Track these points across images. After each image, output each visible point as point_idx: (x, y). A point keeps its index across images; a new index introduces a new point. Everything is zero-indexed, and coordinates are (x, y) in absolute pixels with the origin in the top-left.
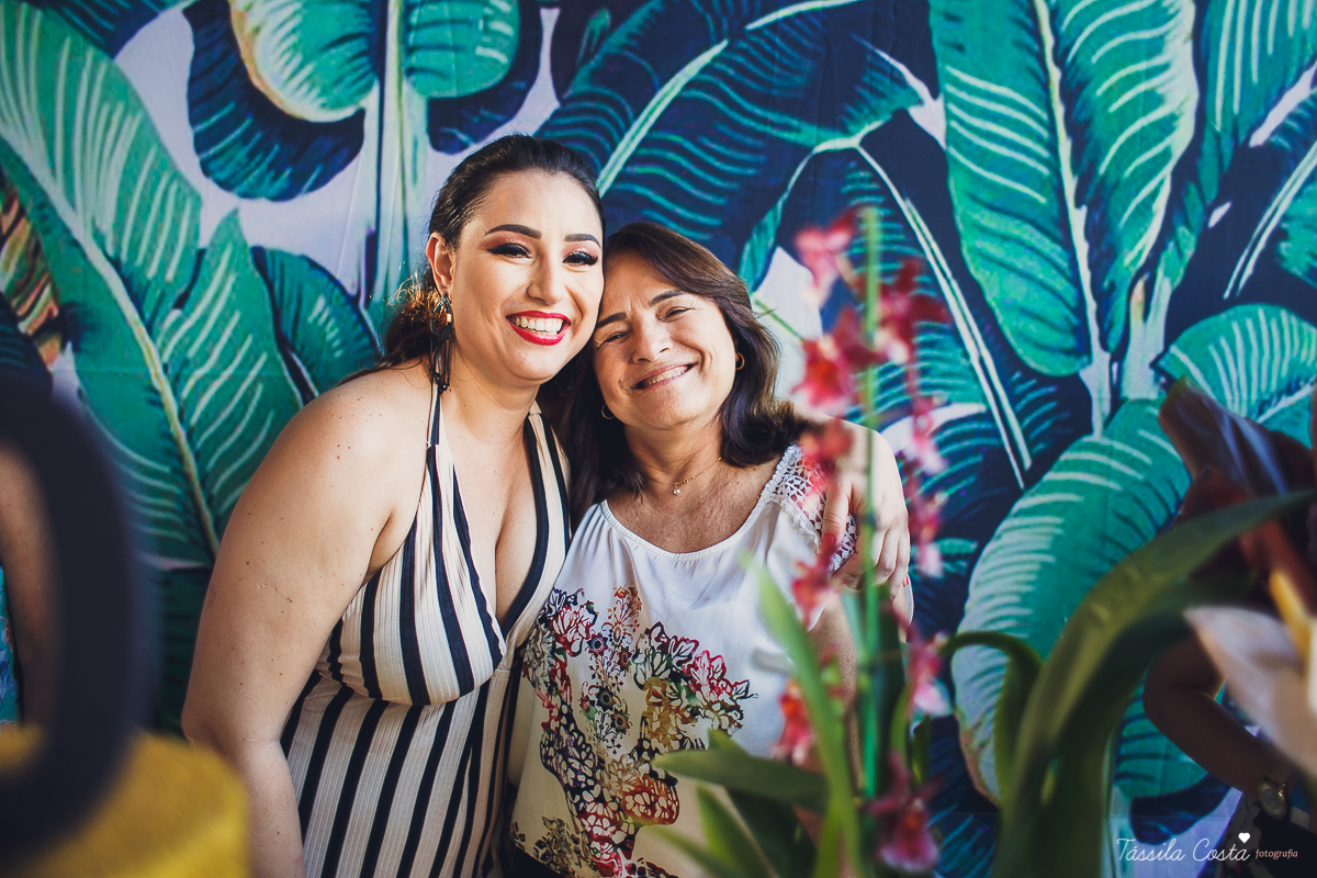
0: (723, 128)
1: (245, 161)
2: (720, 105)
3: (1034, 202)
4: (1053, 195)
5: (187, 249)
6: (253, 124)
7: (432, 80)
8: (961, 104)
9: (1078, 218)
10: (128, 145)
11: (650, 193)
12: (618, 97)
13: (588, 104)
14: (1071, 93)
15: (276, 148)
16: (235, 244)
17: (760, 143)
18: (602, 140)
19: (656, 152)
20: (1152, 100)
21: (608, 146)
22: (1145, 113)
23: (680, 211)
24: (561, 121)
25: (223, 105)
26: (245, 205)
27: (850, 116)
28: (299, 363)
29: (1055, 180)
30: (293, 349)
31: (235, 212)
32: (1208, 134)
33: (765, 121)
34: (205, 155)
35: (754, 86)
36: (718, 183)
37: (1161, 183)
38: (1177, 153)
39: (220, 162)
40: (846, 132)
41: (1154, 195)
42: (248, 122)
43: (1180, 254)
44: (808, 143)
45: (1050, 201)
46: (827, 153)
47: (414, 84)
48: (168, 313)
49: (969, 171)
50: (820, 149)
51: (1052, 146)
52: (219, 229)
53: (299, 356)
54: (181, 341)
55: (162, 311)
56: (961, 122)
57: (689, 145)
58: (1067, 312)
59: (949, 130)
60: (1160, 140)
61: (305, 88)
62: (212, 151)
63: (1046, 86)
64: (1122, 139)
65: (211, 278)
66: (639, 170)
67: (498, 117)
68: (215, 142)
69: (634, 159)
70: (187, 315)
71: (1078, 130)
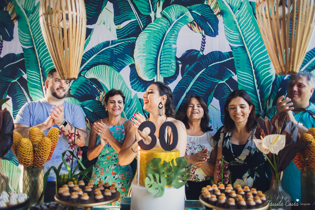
0: (205, 81)
1: (138, 86)
2: (205, 77)
3: (251, 89)
4: (254, 88)
5: (130, 99)
6: (139, 81)
7: (164, 74)
8: (240, 76)
9: (258, 91)
10: (121, 85)
11: (195, 90)
12: (190, 77)
13: (186, 78)
14: (256, 73)
15: (142, 84)
16: (137, 98)
17: (210, 82)
18: (188, 83)
19: (196, 84)
20: (269, 73)
21: (189, 84)
22: (267, 75)
23: (199, 92)
24: (182, 80)
25: (135, 79)
26: (138, 92)
27: (223, 78)
28: (146, 115)
29: (254, 86)
30: (145, 113)
31: (136, 94)
32: (277, 78)
33: (211, 79)
34: (132, 86)
35: (209, 74)
36: (205, 88)
37: (271, 85)
38: (273, 81)
39: (134, 87)
40: (223, 80)
41: (270, 87)
42: (138, 81)
43: (274, 96)
44: (218, 82)
45: (254, 89)
46: (220, 83)
47: (161, 75)
48: (127, 108)
49: (241, 85)
50: (219, 83)
51: (254, 81)
52: (134, 96)
53: (146, 114)
54: (129, 112)
55: (126, 108)
56: (240, 78)
57: (200, 83)
58: (257, 105)
59: (238, 79)
60: (270, 79)
61: (146, 76)
62: (133, 85)
63: (252, 72)
64: (264, 79)
65: (133, 103)
66: (193, 87)
67: (174, 80)
68: (133, 84)
69: (193, 85)
70: (130, 108)
71: (257, 78)
